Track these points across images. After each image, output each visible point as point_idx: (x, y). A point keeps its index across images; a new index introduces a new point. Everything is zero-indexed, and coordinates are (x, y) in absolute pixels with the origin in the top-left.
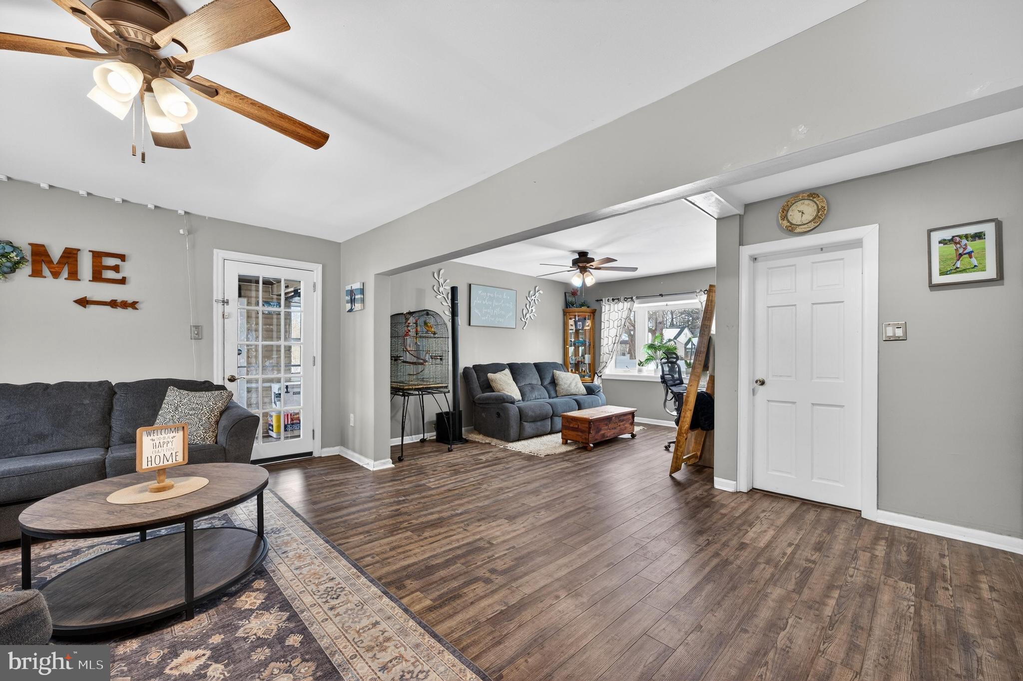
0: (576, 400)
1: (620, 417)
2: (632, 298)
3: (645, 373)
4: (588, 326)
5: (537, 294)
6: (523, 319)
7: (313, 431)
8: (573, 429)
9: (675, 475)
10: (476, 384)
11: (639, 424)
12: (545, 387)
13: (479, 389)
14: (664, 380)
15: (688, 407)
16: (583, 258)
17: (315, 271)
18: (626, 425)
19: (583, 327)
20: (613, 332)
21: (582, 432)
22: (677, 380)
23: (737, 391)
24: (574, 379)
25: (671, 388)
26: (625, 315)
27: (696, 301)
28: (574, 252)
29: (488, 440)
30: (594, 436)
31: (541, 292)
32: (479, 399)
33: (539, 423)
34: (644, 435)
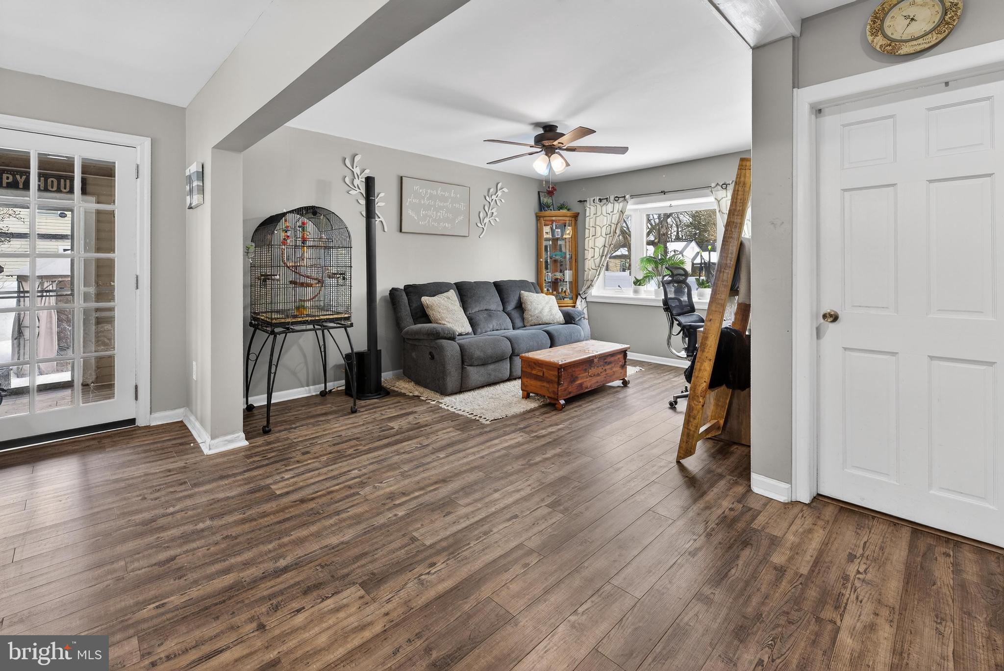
0: (549, 333)
1: (605, 358)
2: (625, 197)
3: (643, 295)
4: (569, 234)
5: (499, 193)
6: (479, 225)
7: (136, 387)
8: (537, 378)
9: (686, 462)
10: (405, 311)
11: (635, 363)
12: (508, 314)
13: (410, 320)
14: (667, 306)
15: (705, 354)
16: (550, 134)
17: (139, 148)
18: (614, 369)
19: (562, 235)
20: (600, 242)
21: (550, 382)
22: (686, 306)
23: (790, 331)
24: (547, 303)
25: (678, 318)
26: (615, 218)
27: (711, 199)
28: (537, 125)
29: (417, 391)
30: (568, 388)
31: (505, 190)
32: (407, 333)
33: (491, 367)
34: (640, 380)
